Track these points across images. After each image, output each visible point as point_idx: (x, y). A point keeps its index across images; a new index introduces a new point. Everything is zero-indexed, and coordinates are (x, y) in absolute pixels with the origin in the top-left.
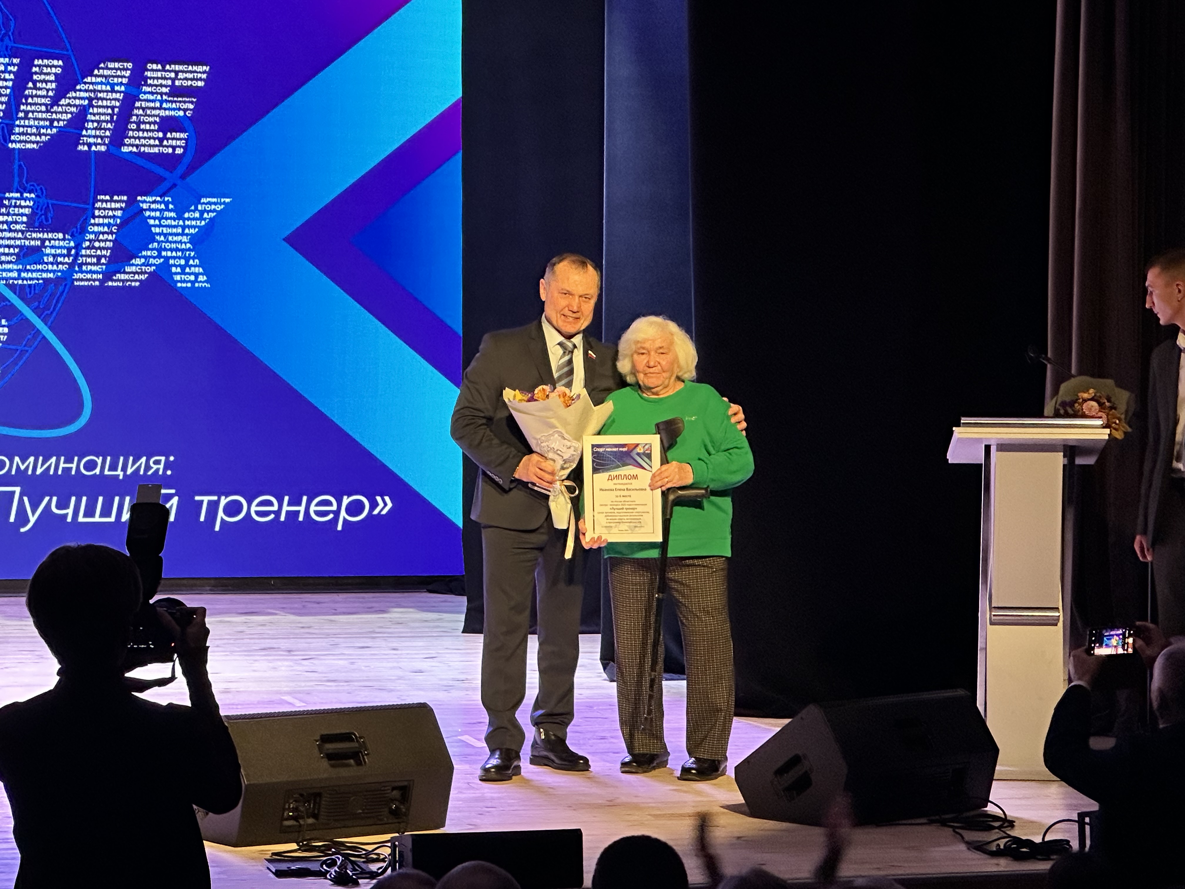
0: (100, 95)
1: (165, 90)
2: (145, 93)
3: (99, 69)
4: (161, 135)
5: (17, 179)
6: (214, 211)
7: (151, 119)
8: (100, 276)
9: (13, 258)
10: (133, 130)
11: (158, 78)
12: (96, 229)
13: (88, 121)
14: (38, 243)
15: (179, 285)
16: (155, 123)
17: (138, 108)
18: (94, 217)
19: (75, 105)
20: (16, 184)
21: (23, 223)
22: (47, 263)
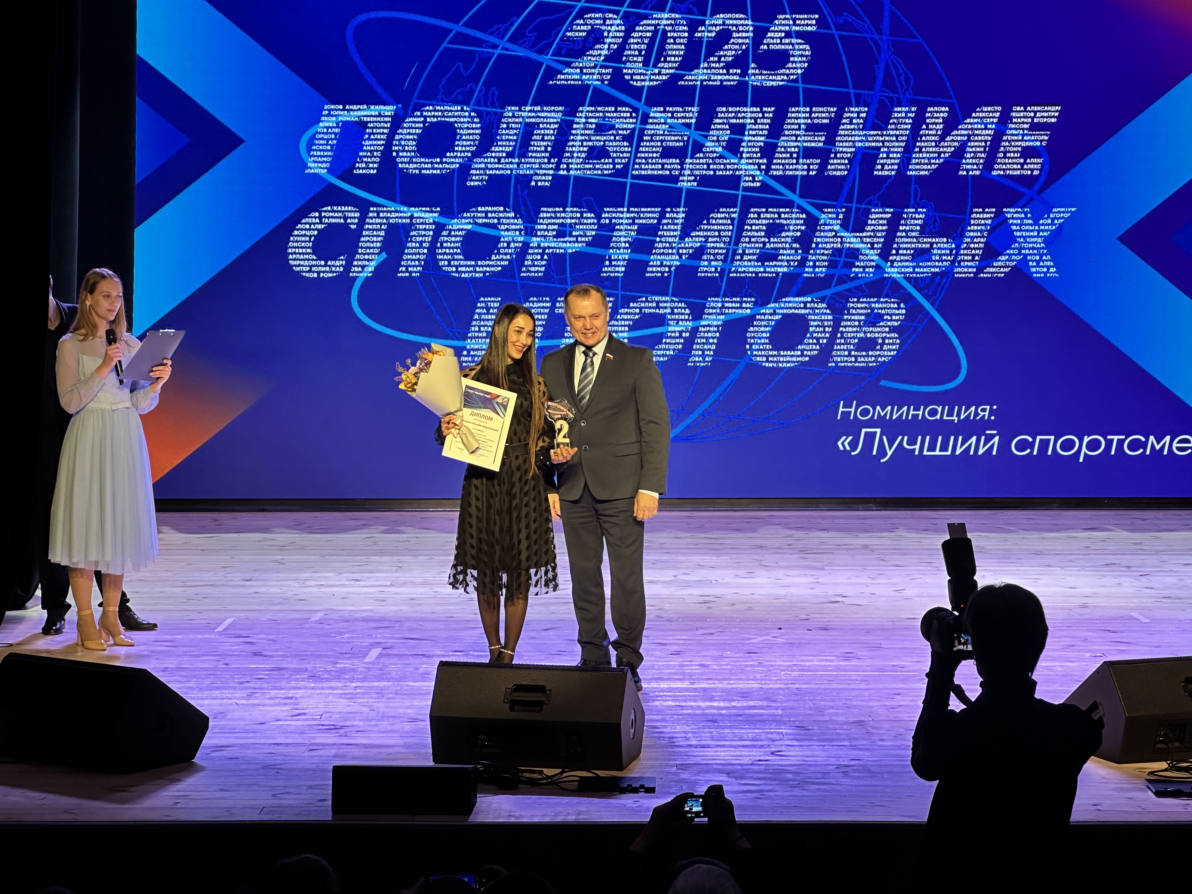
0: (976, 132)
1: (1026, 126)
2: (1011, 129)
3: (976, 112)
4: (1022, 161)
5: (912, 198)
6: (1063, 218)
7: (1015, 149)
8: (975, 270)
9: (909, 258)
10: (1001, 158)
11: (1020, 117)
12: (972, 234)
13: (967, 152)
14: (928, 246)
15: (1035, 275)
16: (1017, 152)
17: (1005, 141)
18: (970, 225)
19: (957, 141)
20: (912, 202)
21: (916, 231)
22: (935, 261)
